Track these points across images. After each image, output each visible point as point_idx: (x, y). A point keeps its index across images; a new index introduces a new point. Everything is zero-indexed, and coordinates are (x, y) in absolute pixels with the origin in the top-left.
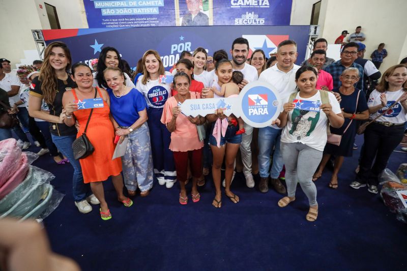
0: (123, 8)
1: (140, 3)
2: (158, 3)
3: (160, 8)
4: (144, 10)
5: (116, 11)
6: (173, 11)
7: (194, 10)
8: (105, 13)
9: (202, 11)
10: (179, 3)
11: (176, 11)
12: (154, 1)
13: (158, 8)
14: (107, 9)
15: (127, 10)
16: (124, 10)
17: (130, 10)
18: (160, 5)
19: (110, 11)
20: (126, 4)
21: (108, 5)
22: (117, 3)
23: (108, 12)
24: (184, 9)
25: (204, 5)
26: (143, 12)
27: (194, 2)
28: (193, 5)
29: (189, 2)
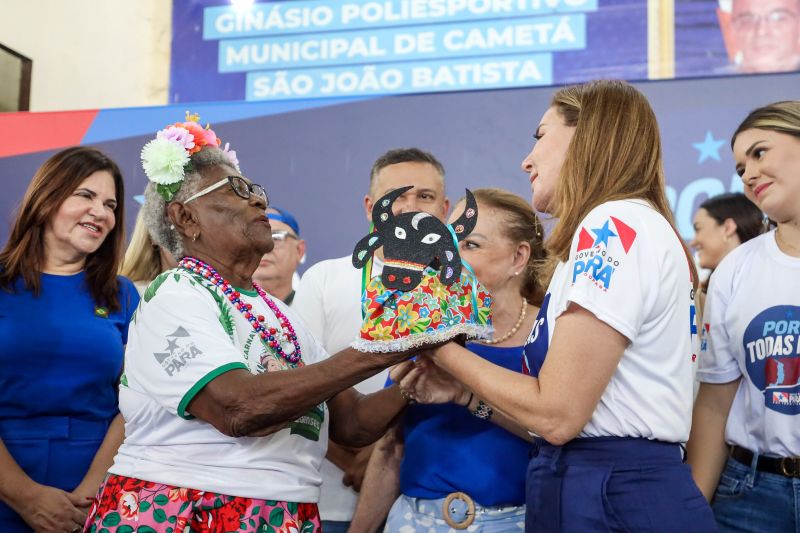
0: (358, 64)
1: (455, 40)
2: (551, 34)
3: (562, 59)
4: (470, 74)
5: (320, 83)
8: (260, 89)
10: (678, 26)
12: (528, 27)
13: (548, 59)
14: (279, 73)
15: (378, 75)
16: (361, 76)
17: (396, 73)
18: (563, 41)
19: (289, 80)
20: (380, 46)
21: (286, 57)
22: (334, 43)
23: (276, 89)
24: (703, 54)
26: (463, 80)
27: (767, 19)
28: (762, 32)
29: (734, 20)
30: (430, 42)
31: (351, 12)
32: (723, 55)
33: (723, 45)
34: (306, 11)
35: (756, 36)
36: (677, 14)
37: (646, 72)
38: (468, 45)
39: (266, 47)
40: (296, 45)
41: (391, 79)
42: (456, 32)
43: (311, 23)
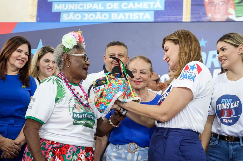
0: (95, 11)
1: (125, 6)
2: (154, 5)
3: (157, 13)
4: (129, 16)
5: (83, 17)
8: (65, 18)
10: (192, 5)
12: (147, 3)
13: (153, 13)
14: (71, 13)
15: (101, 15)
16: (96, 15)
17: (107, 15)
18: (158, 8)
19: (74, 16)
20: (102, 6)
21: (73, 8)
22: (88, 4)
23: (70, 18)
24: (199, 14)
25: (238, 8)
26: (127, 18)
27: (218, 4)
28: (217, 8)
29: (209, 4)
30: (118, 6)
32: (205, 14)
33: (205, 11)
35: (215, 9)
36: (192, 1)
37: (182, 19)
38: (129, 7)
39: (67, 5)
40: (76, 5)
41: (105, 16)
42: (125, 3)
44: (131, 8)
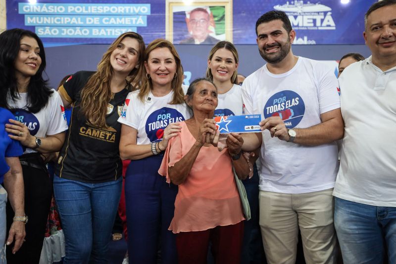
0: (74, 26)
1: (106, 21)
2: (136, 21)
3: (140, 28)
4: (111, 32)
5: (61, 32)
6: (162, 34)
7: (199, 34)
8: (41, 33)
9: (213, 35)
10: (174, 22)
11: (167, 33)
12: (129, 18)
13: (135, 29)
14: (46, 27)
15: (81, 30)
16: (75, 30)
17: (87, 30)
18: (140, 24)
19: (50, 31)
20: (81, 21)
21: (49, 22)
22: (66, 18)
23: (46, 33)
24: (181, 31)
25: (218, 26)
26: (109, 34)
27: (199, 21)
28: (198, 25)
29: (190, 21)
30: (98, 21)
31: (71, 9)
32: (187, 31)
33: (187, 28)
34: (56, 7)
35: (197, 26)
36: (174, 18)
37: (165, 35)
38: (110, 23)
39: (42, 18)
40: (52, 18)
41: (85, 32)
42: (107, 18)
43: (57, 11)
44: (113, 24)
